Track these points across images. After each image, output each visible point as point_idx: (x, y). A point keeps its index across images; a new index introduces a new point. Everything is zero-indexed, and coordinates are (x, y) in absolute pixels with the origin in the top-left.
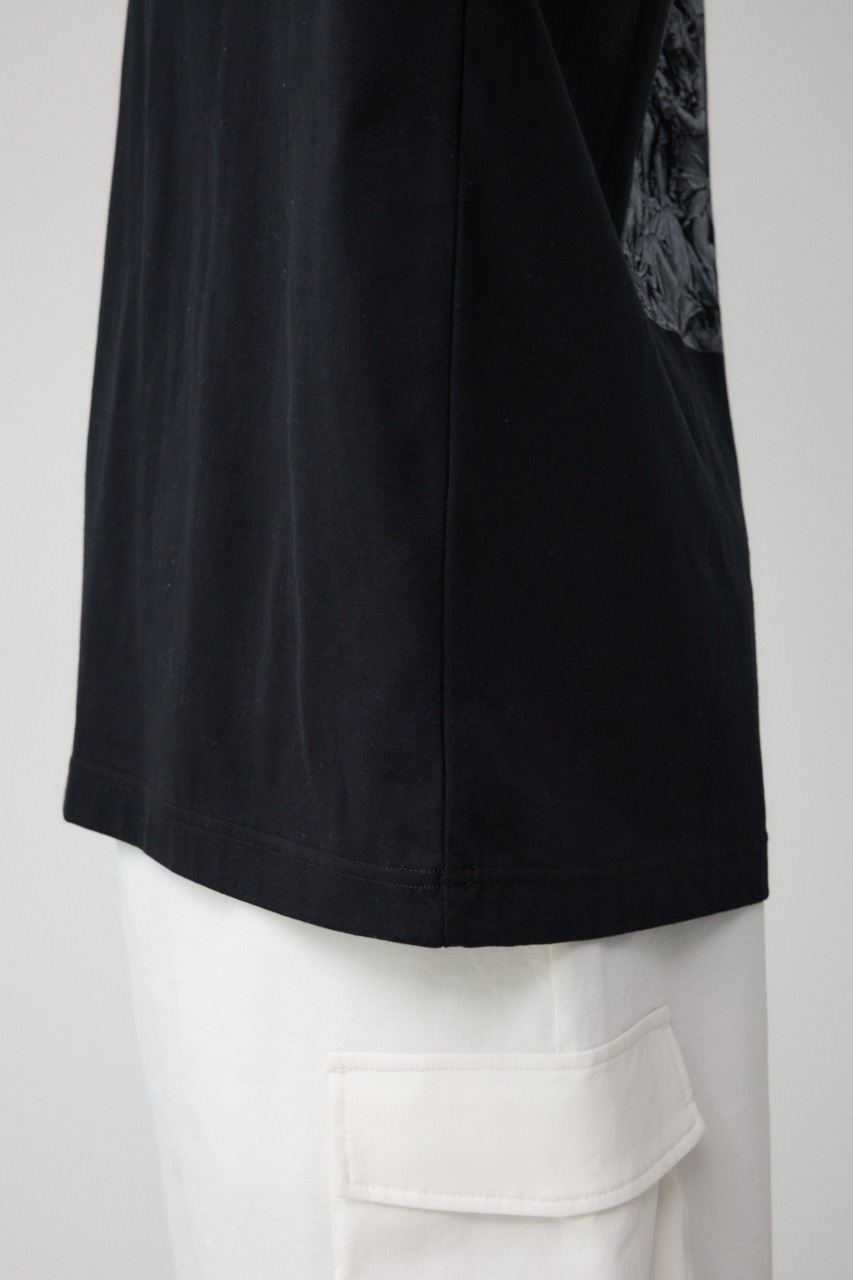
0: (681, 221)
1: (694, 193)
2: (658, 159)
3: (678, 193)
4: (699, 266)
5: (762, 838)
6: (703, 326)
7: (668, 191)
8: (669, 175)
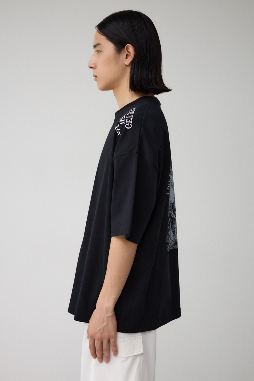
0: (173, 232)
1: (175, 228)
2: (170, 224)
3: (173, 228)
4: (175, 237)
5: (180, 309)
6: (175, 245)
7: (171, 228)
8: (172, 226)
